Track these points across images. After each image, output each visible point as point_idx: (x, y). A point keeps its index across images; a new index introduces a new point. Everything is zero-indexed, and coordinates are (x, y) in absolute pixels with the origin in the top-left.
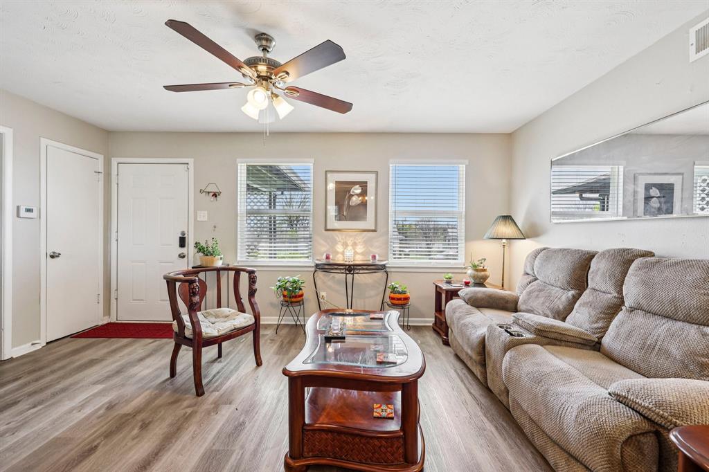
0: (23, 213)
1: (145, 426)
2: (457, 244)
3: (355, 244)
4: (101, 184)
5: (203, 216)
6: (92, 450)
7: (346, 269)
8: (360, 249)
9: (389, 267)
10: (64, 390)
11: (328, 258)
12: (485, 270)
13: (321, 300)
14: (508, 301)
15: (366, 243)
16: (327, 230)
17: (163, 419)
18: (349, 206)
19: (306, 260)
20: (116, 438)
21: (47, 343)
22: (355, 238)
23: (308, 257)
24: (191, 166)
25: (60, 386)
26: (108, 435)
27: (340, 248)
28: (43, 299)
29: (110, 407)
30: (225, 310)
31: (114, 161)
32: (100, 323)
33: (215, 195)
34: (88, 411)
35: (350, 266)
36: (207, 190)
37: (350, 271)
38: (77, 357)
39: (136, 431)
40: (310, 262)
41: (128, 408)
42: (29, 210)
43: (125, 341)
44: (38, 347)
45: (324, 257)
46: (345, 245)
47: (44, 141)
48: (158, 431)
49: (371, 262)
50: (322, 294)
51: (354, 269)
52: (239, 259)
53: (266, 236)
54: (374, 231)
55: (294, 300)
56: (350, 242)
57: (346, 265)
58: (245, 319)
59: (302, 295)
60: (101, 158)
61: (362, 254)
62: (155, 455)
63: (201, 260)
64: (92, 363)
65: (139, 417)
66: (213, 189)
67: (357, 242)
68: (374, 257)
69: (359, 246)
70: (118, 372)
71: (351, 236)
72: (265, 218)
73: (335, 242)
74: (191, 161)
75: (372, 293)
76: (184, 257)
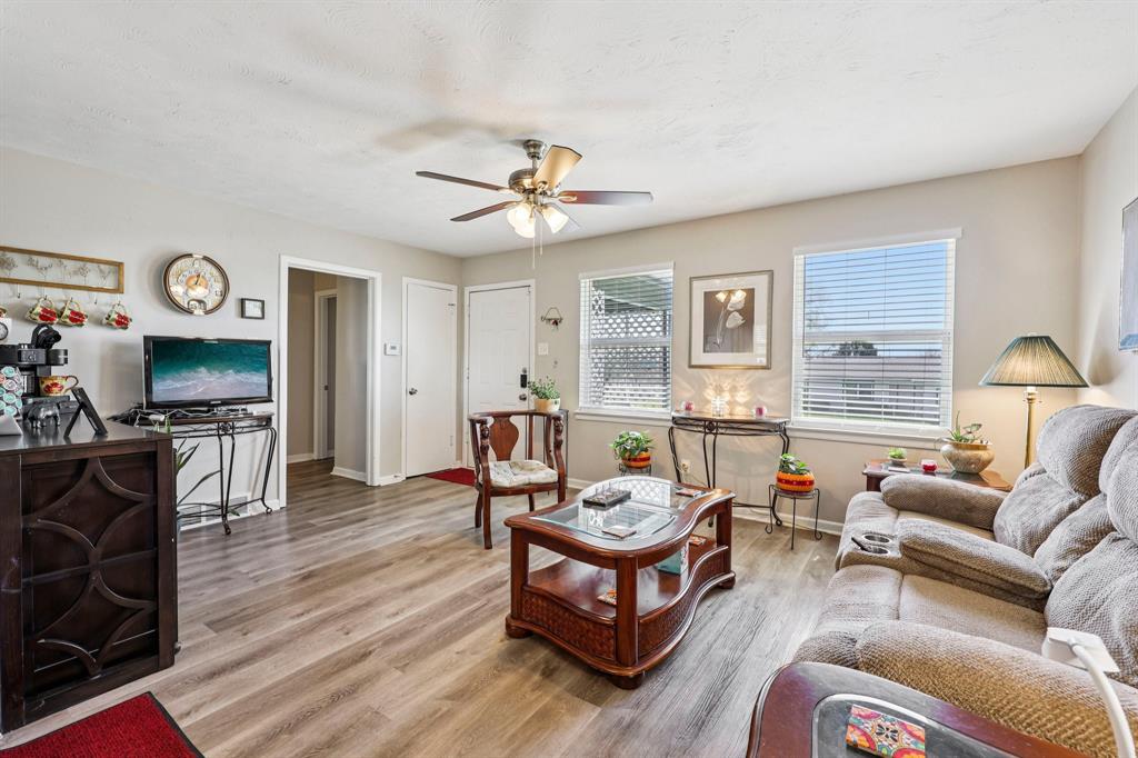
0: (389, 351)
1: (431, 559)
2: (937, 395)
3: (734, 389)
4: (455, 318)
5: (544, 349)
6: (388, 565)
7: (705, 427)
8: (742, 397)
9: (791, 429)
10: (396, 518)
11: (688, 408)
12: (985, 448)
13: (682, 472)
14: (974, 507)
15: (751, 387)
16: (691, 366)
17: (446, 559)
18: (725, 328)
19: (663, 410)
20: (407, 562)
21: (407, 478)
22: (734, 380)
23: (664, 406)
24: (533, 289)
25: (396, 514)
26: (404, 558)
27: (710, 393)
28: (404, 434)
29: (418, 538)
30: (535, 463)
31: (467, 290)
32: (453, 467)
33: (556, 323)
34: (402, 537)
35: (711, 421)
36: (549, 317)
37: (711, 430)
38: (419, 494)
39: (422, 561)
40: (669, 413)
41: (428, 544)
42: (393, 348)
43: (463, 487)
44: (399, 480)
45: (683, 407)
46: (719, 390)
47: (405, 280)
48: (438, 565)
49: (754, 418)
50: (684, 461)
51: (717, 427)
52: (581, 404)
53: (658, 376)
54: (767, 368)
55: (633, 464)
56: (726, 385)
57: (705, 420)
58: (547, 475)
59: (648, 459)
60: (454, 288)
61: (746, 405)
62: (424, 582)
63: (536, 403)
64: (428, 501)
65: (431, 553)
66: (553, 315)
67: (737, 385)
68: (760, 411)
69: (742, 393)
70: (441, 513)
71: (727, 376)
72: (658, 349)
73: (703, 385)
74: (532, 282)
75: (763, 469)
76: (525, 399)
